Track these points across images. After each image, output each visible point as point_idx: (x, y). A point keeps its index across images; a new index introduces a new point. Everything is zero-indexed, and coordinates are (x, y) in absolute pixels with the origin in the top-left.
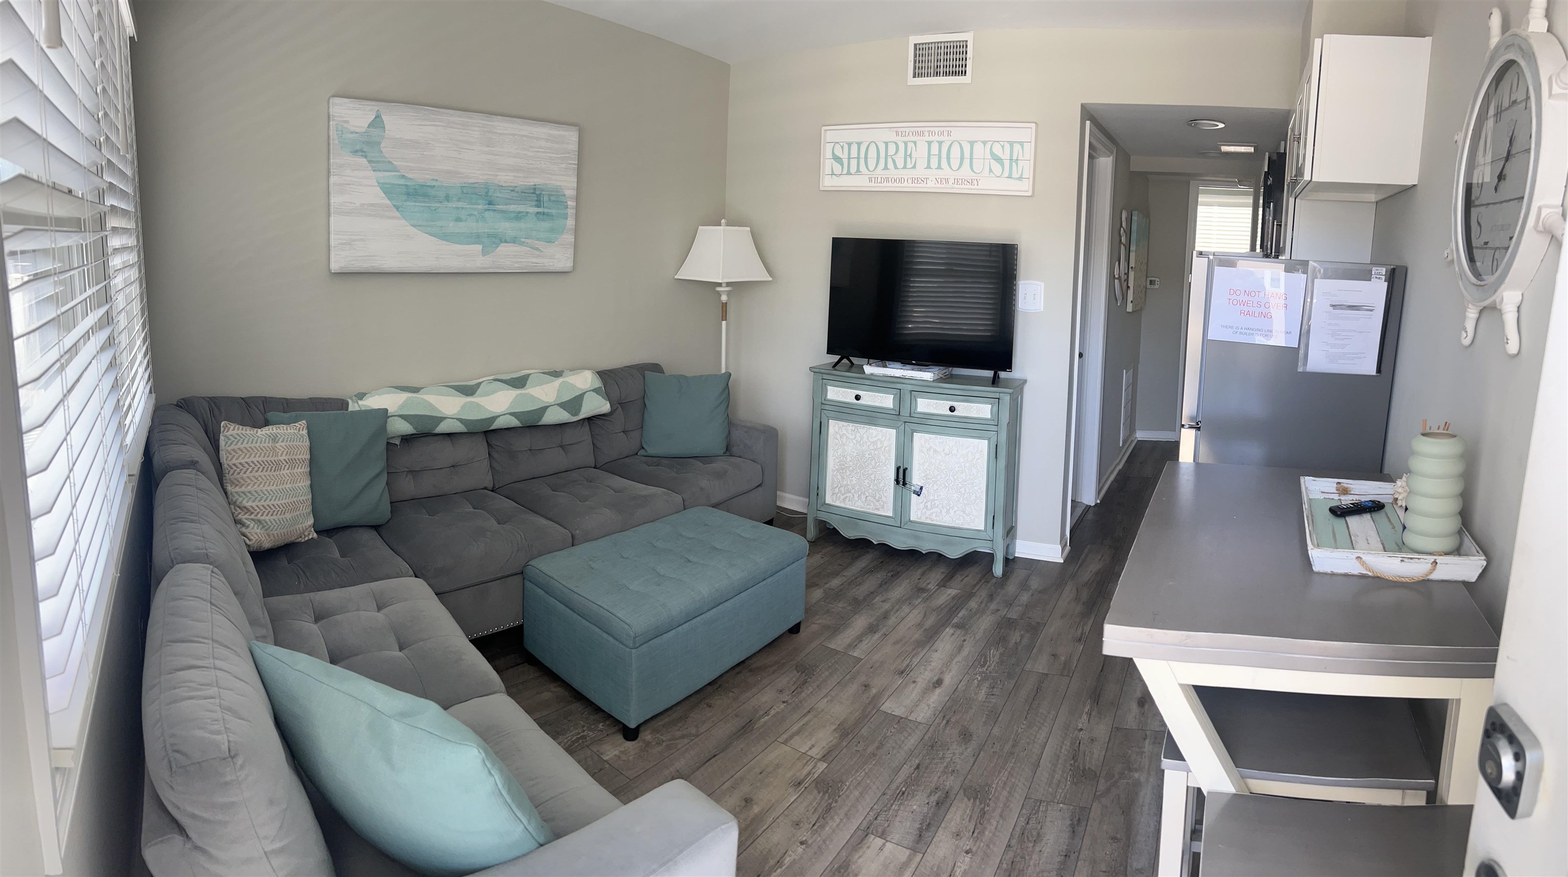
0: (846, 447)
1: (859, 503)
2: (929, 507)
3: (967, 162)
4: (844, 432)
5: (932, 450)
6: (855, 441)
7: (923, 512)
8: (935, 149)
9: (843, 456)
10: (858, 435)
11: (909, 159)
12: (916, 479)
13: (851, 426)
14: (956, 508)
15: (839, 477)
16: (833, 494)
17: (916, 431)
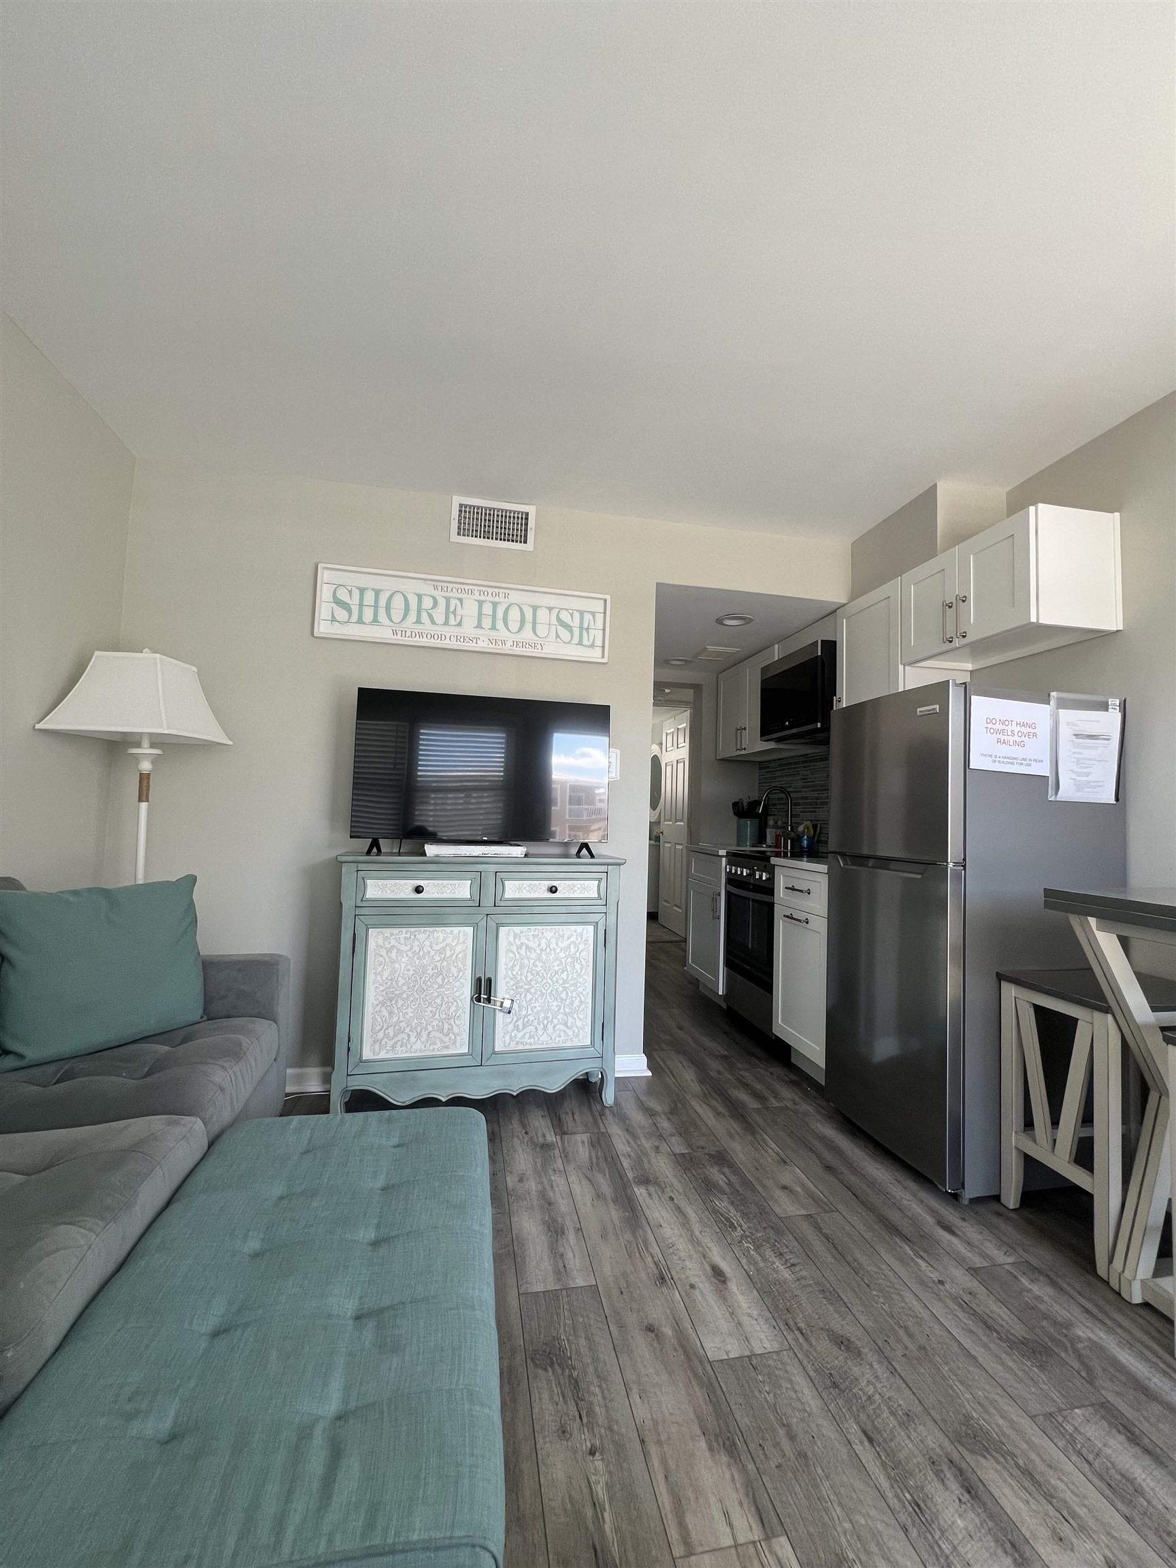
0: (397, 966)
1: (419, 1045)
2: (521, 1027)
3: (528, 626)
4: (393, 942)
5: (524, 948)
6: (410, 954)
7: (513, 1035)
8: (487, 609)
9: (392, 980)
10: (417, 943)
11: (452, 616)
12: (502, 991)
13: (404, 933)
14: (555, 1021)
15: (385, 1013)
16: (375, 1042)
17: (504, 925)
